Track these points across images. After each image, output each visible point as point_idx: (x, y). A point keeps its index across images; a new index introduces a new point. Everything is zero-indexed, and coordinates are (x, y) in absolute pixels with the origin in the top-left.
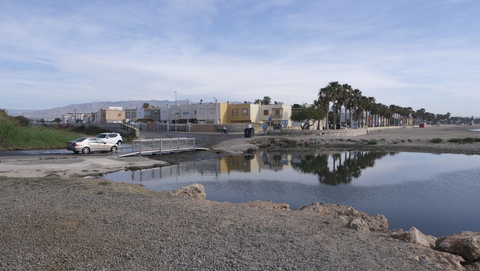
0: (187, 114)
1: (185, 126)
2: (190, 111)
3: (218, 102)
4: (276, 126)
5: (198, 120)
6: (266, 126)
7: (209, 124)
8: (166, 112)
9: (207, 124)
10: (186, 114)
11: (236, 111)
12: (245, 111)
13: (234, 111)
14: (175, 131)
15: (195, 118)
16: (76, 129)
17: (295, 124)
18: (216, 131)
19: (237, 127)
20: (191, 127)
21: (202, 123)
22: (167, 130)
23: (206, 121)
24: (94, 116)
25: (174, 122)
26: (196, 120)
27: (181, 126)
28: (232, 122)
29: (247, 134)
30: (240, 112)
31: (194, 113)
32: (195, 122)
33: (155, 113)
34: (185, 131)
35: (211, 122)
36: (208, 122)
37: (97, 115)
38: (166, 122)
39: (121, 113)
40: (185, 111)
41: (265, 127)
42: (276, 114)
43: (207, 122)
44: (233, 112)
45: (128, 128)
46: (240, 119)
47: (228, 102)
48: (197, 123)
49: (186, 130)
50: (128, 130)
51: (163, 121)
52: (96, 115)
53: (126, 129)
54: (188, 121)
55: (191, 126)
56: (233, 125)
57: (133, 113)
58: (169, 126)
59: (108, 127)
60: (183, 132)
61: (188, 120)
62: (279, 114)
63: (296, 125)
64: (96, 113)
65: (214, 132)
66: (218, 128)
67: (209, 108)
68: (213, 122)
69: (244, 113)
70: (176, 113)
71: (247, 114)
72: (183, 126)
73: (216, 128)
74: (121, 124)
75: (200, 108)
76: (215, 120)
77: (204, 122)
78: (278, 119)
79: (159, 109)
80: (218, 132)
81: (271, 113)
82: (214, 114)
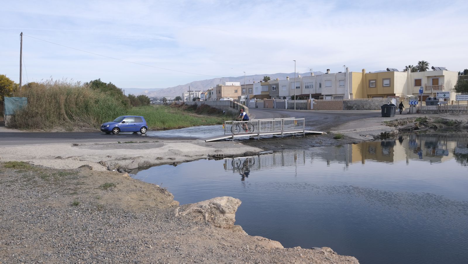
0: (310, 87)
1: (307, 103)
2: (314, 84)
3: (350, 71)
4: (430, 101)
5: (323, 95)
6: (415, 102)
7: (337, 100)
8: (286, 86)
9: (335, 100)
10: (308, 87)
11: (374, 82)
12: (386, 82)
13: (371, 82)
14: (294, 109)
15: (320, 93)
16: (189, 108)
17: (460, 97)
18: (346, 109)
20: (314, 104)
21: (328, 99)
22: (285, 108)
23: (333, 96)
24: (210, 94)
25: (293, 98)
26: (320, 95)
27: (302, 103)
28: (369, 96)
29: (385, 112)
30: (379, 84)
31: (319, 86)
32: (320, 97)
33: (273, 87)
34: (306, 109)
35: (341, 97)
36: (336, 97)
38: (286, 98)
39: (238, 89)
40: (307, 85)
41: (413, 103)
42: (433, 85)
43: (335, 98)
44: (369, 83)
45: (237, 107)
46: (380, 92)
47: (363, 70)
48: (322, 98)
49: (308, 107)
50: (237, 109)
51: (282, 96)
52: (212, 92)
53: (236, 108)
54: (310, 97)
55: (314, 102)
56: (370, 100)
57: (249, 89)
58: (288, 103)
59: (218, 105)
60: (304, 110)
61: (310, 95)
62: (438, 84)
63: (461, 99)
64: (212, 90)
65: (343, 110)
66: (349, 105)
67: (337, 80)
68: (343, 97)
69: (385, 84)
70: (297, 88)
71: (389, 85)
72: (304, 103)
73: (346, 105)
74: (231, 101)
75: (326, 80)
76: (345, 94)
77: (331, 97)
78: (435, 90)
79: (278, 83)
80: (349, 109)
81: (427, 82)
82: (343, 87)
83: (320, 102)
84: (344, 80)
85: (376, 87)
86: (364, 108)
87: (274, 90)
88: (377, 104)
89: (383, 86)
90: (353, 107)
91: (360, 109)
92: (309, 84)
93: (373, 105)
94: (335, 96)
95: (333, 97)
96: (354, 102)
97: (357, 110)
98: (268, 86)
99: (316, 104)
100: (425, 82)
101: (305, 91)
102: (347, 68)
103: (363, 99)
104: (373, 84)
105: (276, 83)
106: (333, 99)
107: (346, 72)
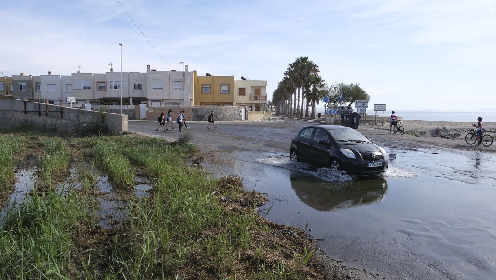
0: (120, 88)
1: (134, 110)
3: (189, 70)
5: (147, 100)
6: (335, 111)
7: (169, 106)
8: (58, 84)
9: (166, 107)
10: (116, 88)
11: (209, 87)
12: (225, 88)
13: (205, 87)
18: (196, 119)
19: (227, 113)
21: (156, 105)
28: (201, 103)
30: (216, 89)
31: (133, 87)
33: (21, 86)
34: (133, 118)
35: (176, 103)
36: (169, 103)
40: (113, 84)
41: (332, 112)
43: (166, 103)
44: (202, 88)
46: (217, 100)
47: (195, 72)
49: (138, 116)
55: (148, 109)
61: (132, 99)
62: (260, 94)
63: (379, 109)
65: (193, 120)
66: (200, 114)
67: (170, 81)
68: (178, 103)
69: (223, 91)
70: (85, 88)
71: (228, 92)
72: (130, 109)
73: (196, 114)
74: (24, 102)
75: (154, 79)
76: (183, 100)
77: (160, 103)
78: (258, 101)
79: (31, 79)
80: (199, 120)
81: (250, 92)
82: (180, 90)
83: (158, 108)
84: (183, 81)
85: (210, 93)
86: (217, 117)
87: (23, 90)
88: (230, 113)
89: (221, 93)
90: (205, 116)
92: (117, 84)
94: (168, 101)
95: (164, 103)
96: (206, 110)
98: (4, 83)
99: (152, 111)
100: (248, 91)
101: (110, 93)
102: (186, 66)
103: (216, 107)
104: (207, 89)
105: (28, 79)
106: (163, 105)
107: (184, 71)
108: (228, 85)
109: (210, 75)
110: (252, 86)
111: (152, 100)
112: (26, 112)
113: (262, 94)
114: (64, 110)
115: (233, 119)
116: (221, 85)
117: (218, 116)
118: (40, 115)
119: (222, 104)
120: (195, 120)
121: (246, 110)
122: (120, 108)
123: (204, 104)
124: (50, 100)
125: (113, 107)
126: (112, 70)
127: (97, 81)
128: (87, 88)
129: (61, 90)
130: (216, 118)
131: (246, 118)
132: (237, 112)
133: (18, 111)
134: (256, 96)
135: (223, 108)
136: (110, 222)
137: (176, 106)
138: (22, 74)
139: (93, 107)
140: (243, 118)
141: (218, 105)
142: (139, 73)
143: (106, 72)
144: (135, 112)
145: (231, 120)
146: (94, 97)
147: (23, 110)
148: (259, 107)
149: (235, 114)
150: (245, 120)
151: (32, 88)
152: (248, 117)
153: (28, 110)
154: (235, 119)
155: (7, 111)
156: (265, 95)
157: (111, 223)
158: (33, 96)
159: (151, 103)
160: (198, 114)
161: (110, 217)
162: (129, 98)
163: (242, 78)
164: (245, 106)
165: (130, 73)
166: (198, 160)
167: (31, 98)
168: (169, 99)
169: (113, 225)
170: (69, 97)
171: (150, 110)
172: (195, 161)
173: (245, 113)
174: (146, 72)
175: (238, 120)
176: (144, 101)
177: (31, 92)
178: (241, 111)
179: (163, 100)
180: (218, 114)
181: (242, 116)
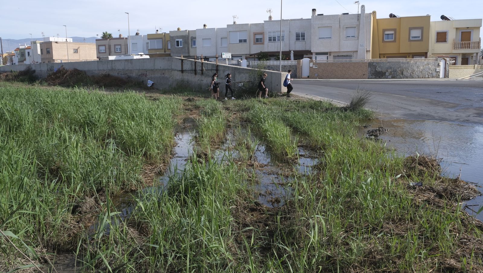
0: (278, 40)
2: (286, 34)
3: (366, 11)
5: (312, 53)
7: (339, 61)
8: (213, 39)
10: (274, 40)
11: (392, 32)
12: (416, 33)
13: (387, 33)
18: (374, 77)
19: (418, 67)
21: (322, 59)
23: (332, 54)
24: (23, 55)
26: (310, 51)
27: (285, 66)
30: (403, 36)
31: (295, 38)
33: (178, 42)
35: (347, 56)
36: (338, 56)
37: (29, 53)
40: (272, 35)
43: (335, 57)
44: (385, 34)
46: (404, 50)
47: (374, 13)
49: (299, 74)
52: (27, 51)
55: (312, 65)
62: (469, 39)
64: (27, 49)
65: (368, 78)
66: (379, 69)
67: (341, 27)
68: (350, 56)
69: (413, 37)
70: (241, 41)
71: (420, 38)
72: (290, 66)
73: (374, 70)
74: (181, 59)
75: (320, 26)
76: (357, 51)
77: (327, 57)
78: (467, 49)
79: (187, 34)
80: (378, 77)
81: (454, 37)
82: (353, 38)
83: (325, 63)
84: (358, 27)
85: (395, 41)
86: (402, 74)
87: (180, 46)
88: (422, 68)
89: (410, 40)
90: (385, 73)
91: (398, 77)
92: (276, 35)
93: (417, 70)
94: (336, 54)
95: (332, 56)
96: (388, 64)
97: (393, 78)
98: (162, 40)
99: (317, 67)
100: (452, 36)
101: (268, 46)
102: (363, 7)
103: (402, 60)
104: (390, 36)
105: (184, 34)
106: (331, 59)
107: (360, 13)
108: (422, 29)
109: (395, 16)
110: (457, 29)
111: (317, 54)
112: (182, 71)
113: (474, 38)
114: (220, 68)
115: (427, 76)
116: (411, 29)
117: (405, 73)
118: (196, 74)
119: (411, 56)
120: (371, 78)
121: (447, 63)
122: (279, 64)
123: (385, 57)
124: (205, 57)
125: (271, 63)
126: (270, 17)
127: (254, 33)
128: (243, 41)
129: (216, 45)
130: (401, 76)
131: (446, 75)
132: (433, 67)
133: (175, 70)
134: (463, 42)
135: (412, 62)
136: (270, 199)
137: (348, 60)
138: (178, 29)
139: (249, 63)
140: (442, 75)
141: (405, 57)
142: (302, 19)
143: (264, 21)
144: (296, 69)
145: (422, 78)
146: (250, 52)
147: (180, 69)
148: (468, 58)
149: (429, 69)
150: (445, 77)
151: (188, 44)
152: (448, 73)
153: (184, 69)
154: (429, 76)
155: (165, 70)
156: (478, 41)
157: (271, 201)
158: (189, 53)
159: (316, 57)
160: (377, 69)
161: (270, 194)
162: (290, 51)
163: (443, 17)
164: (445, 58)
165: (292, 20)
166: (376, 131)
167: (187, 55)
168: (338, 51)
169: (274, 203)
170: (224, 53)
171: (314, 66)
172: (373, 132)
173: (445, 68)
174: (310, 18)
175: (433, 77)
176: (307, 55)
177: (187, 48)
178: (439, 65)
179: (330, 53)
180: (404, 70)
181: (439, 72)
